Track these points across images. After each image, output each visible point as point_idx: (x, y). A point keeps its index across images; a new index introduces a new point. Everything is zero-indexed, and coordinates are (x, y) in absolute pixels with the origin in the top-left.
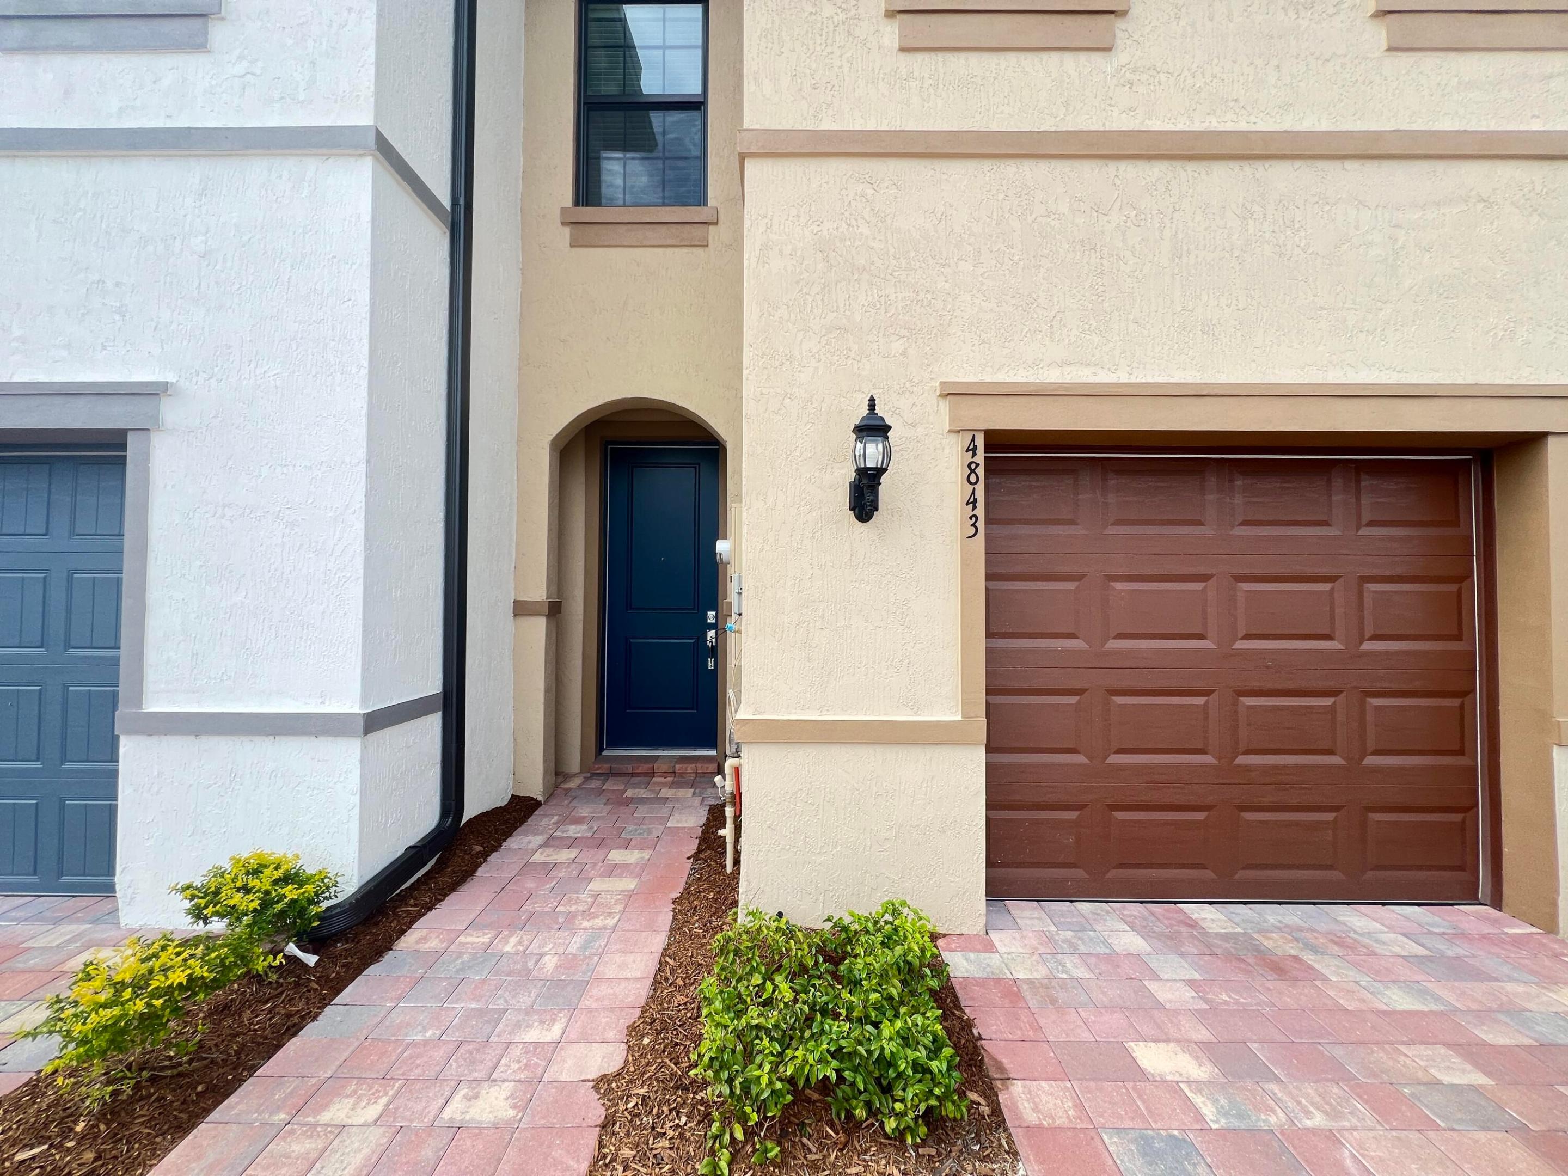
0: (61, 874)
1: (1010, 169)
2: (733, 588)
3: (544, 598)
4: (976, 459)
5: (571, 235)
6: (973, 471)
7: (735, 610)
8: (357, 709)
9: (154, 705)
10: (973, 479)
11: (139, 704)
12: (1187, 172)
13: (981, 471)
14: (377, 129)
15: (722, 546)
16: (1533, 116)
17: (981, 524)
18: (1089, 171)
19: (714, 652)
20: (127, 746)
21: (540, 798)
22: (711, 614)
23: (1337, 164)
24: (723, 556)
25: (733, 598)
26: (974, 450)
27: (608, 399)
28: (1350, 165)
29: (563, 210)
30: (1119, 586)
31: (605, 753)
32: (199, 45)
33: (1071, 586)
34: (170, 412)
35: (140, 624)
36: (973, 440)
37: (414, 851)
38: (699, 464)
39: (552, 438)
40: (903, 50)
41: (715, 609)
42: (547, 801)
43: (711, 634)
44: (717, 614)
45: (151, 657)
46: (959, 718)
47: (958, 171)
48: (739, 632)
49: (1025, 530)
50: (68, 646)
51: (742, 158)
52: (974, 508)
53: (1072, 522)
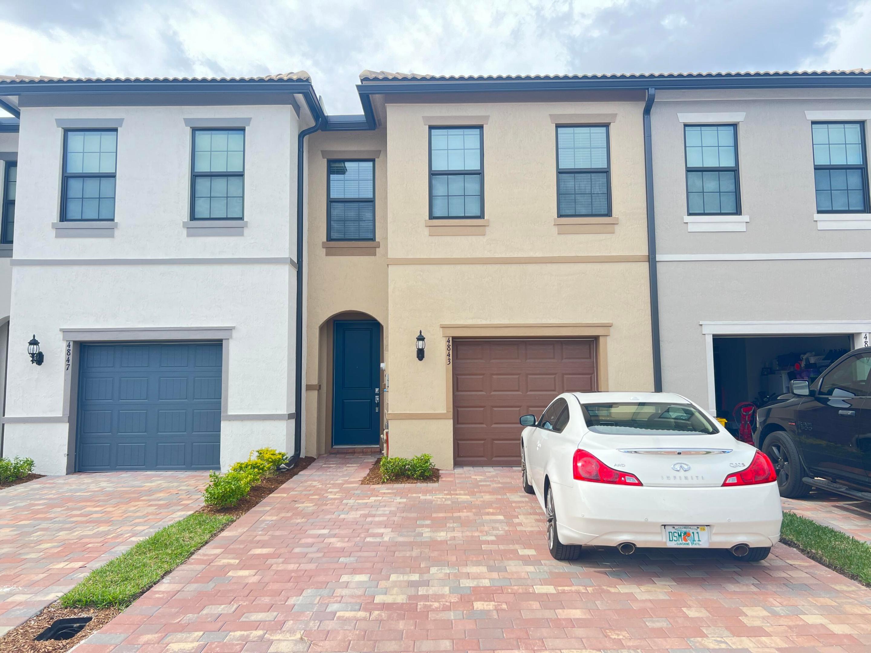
0: (192, 465)
1: (459, 267)
2: (386, 379)
3: (317, 383)
4: (450, 344)
5: (326, 251)
6: (449, 347)
7: (387, 385)
8: (285, 412)
9: (230, 413)
10: (449, 349)
11: (227, 412)
12: (504, 267)
13: (451, 347)
14: (291, 259)
15: (382, 365)
16: (597, 251)
17: (451, 361)
18: (479, 267)
19: (378, 405)
20: (223, 424)
21: (315, 457)
22: (377, 390)
23: (545, 264)
24: (383, 368)
25: (386, 382)
26: (449, 342)
27: (340, 311)
28: (548, 265)
29: (323, 242)
30: (494, 377)
31: (334, 447)
32: (242, 234)
33: (481, 377)
34: (235, 334)
35: (227, 391)
36: (449, 339)
37: (292, 458)
38: (372, 329)
39: (319, 325)
40: (430, 235)
41: (379, 387)
42: (318, 458)
43: (377, 397)
44: (379, 389)
45: (230, 400)
46: (446, 412)
47: (445, 268)
48: (388, 392)
49: (469, 361)
50: (194, 399)
51: (388, 265)
52: (449, 357)
53: (481, 359)
